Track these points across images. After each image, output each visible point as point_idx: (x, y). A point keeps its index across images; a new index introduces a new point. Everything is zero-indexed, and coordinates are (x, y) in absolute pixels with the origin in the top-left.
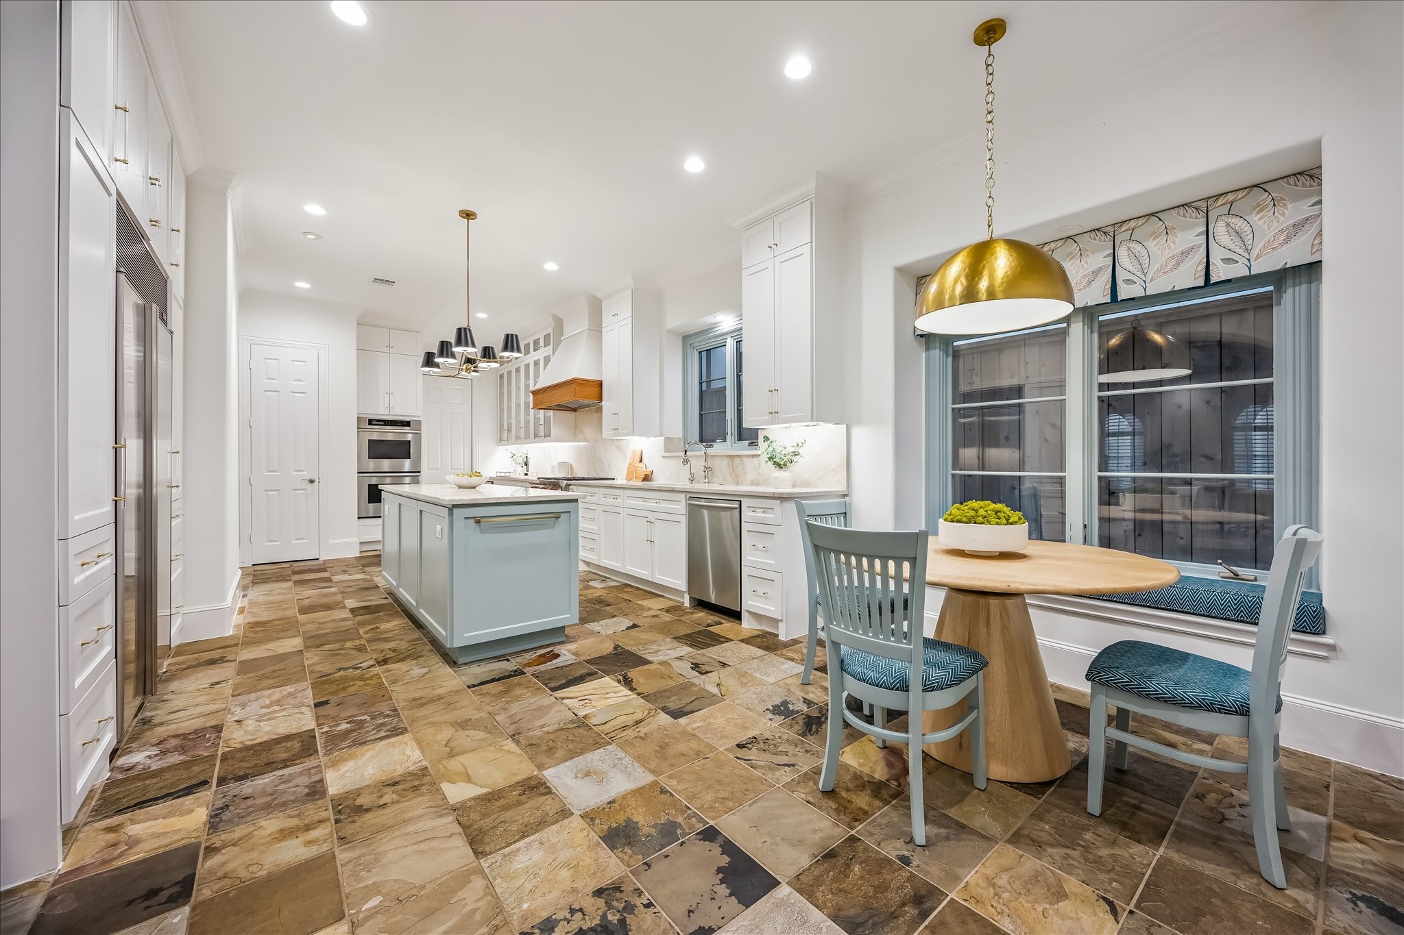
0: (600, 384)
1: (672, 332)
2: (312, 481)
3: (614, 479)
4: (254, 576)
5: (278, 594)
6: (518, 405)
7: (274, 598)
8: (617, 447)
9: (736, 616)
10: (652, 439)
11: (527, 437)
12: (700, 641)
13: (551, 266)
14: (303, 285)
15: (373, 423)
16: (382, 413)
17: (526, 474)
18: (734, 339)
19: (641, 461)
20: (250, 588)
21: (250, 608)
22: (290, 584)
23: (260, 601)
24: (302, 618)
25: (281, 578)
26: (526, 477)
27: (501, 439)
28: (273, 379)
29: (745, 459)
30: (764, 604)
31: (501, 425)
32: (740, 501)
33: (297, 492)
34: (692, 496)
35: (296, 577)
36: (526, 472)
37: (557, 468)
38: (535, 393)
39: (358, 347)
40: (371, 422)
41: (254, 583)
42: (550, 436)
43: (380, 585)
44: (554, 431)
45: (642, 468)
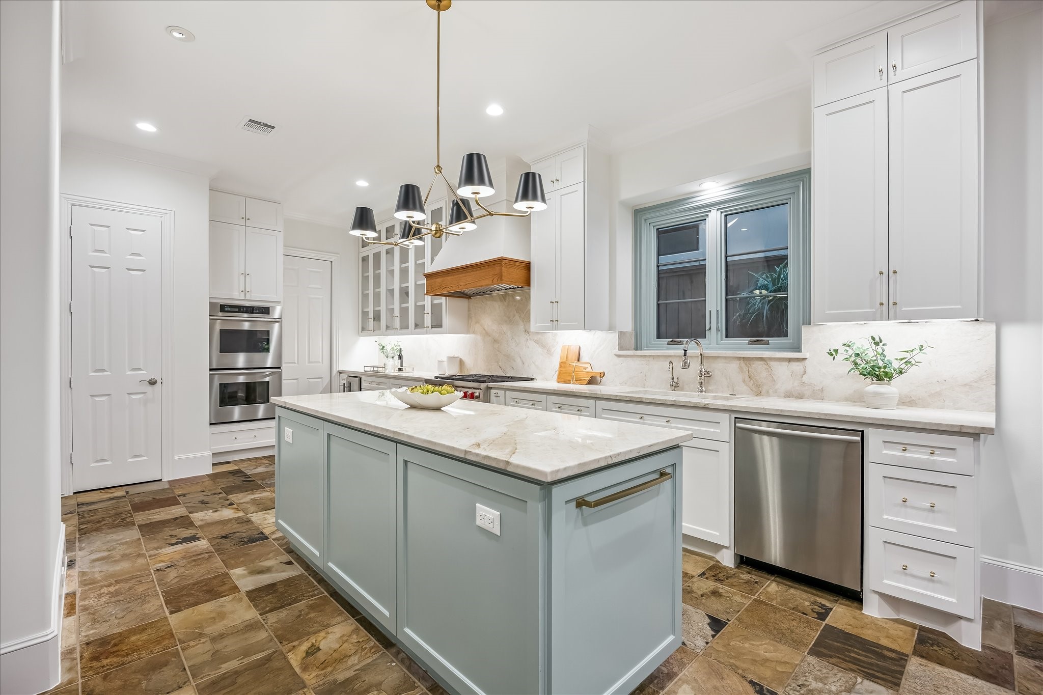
0: (527, 266)
1: (624, 204)
2: (152, 383)
3: (532, 379)
4: (80, 515)
5: (125, 557)
6: (391, 292)
7: (118, 568)
8: (537, 342)
9: (855, 597)
10: (599, 333)
11: (404, 326)
12: (864, 662)
13: (495, 110)
14: (146, 127)
15: (226, 309)
16: (236, 297)
17: (400, 370)
18: (722, 212)
19: (579, 360)
20: (77, 544)
21: (85, 597)
22: (133, 534)
23: (98, 576)
24: (174, 620)
25: (120, 521)
26: (400, 373)
27: (363, 329)
28: (103, 251)
29: (772, 363)
30: (934, 592)
31: (365, 314)
32: (863, 432)
33: (134, 397)
34: (740, 417)
35: (141, 518)
36: (400, 367)
37: (445, 364)
38: (428, 276)
39: (210, 216)
40: (223, 308)
41: (83, 532)
42: (441, 326)
43: (267, 532)
44: (446, 320)
45: (585, 368)
